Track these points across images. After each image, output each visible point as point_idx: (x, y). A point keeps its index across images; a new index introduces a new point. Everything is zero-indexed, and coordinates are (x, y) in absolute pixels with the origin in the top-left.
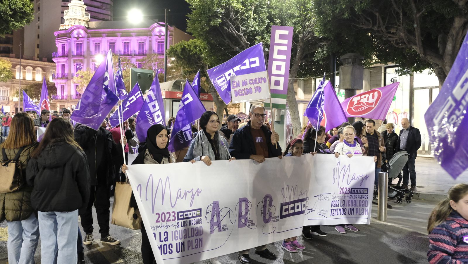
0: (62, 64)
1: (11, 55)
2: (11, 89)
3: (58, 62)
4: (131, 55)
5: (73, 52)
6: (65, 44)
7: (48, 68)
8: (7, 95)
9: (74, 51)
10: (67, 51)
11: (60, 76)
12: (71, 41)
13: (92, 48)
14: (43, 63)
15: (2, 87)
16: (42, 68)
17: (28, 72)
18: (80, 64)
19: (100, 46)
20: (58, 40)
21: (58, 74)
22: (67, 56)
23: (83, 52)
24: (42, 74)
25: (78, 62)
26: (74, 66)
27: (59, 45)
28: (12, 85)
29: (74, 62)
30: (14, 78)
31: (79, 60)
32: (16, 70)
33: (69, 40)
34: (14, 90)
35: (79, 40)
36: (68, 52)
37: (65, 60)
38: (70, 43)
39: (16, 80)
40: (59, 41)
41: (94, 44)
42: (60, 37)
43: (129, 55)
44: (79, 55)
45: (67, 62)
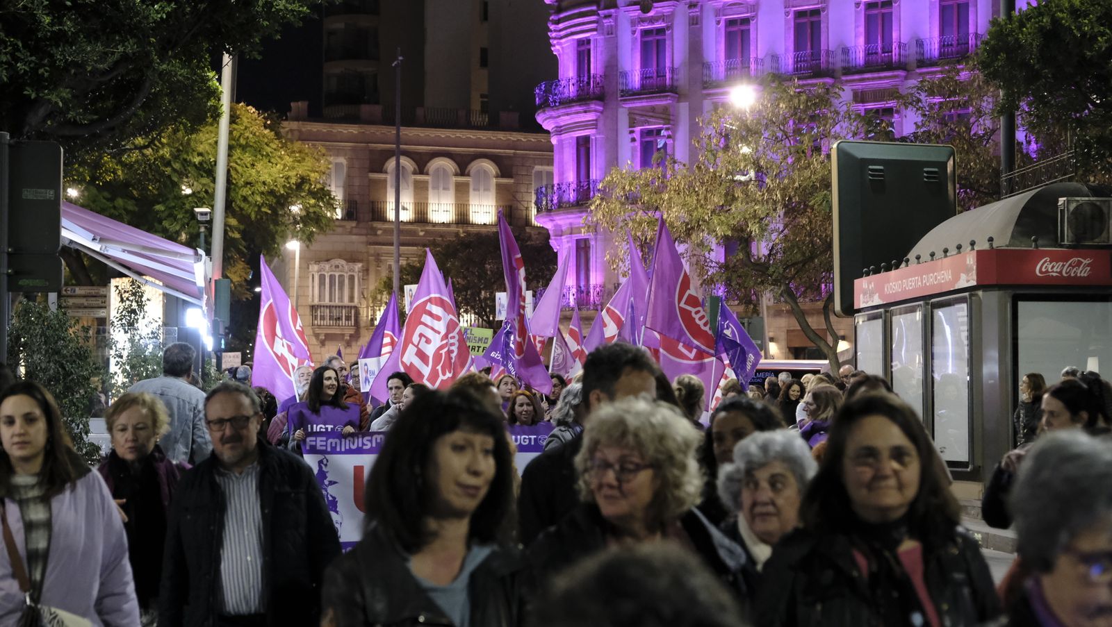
0: (578, 138)
1: (365, 109)
2: (366, 271)
3: (560, 131)
4: (902, 66)
5: (625, 75)
6: (588, 41)
7: (524, 157)
8: (351, 299)
9: (633, 68)
10: (600, 72)
11: (572, 196)
12: (616, 20)
13: (715, 49)
14: (501, 136)
15: (328, 260)
16: (495, 159)
17: (436, 187)
18: (659, 131)
19: (752, 36)
20: (558, 22)
21: (559, 189)
22: (601, 98)
23: (673, 70)
24: (500, 188)
25: (649, 123)
26: (633, 140)
27: (563, 48)
28: (372, 249)
29: (632, 124)
30: (379, 216)
31: (653, 109)
32: (385, 181)
33: (606, 17)
34: (378, 272)
35: (651, 14)
36: (605, 76)
37: (590, 117)
38: (611, 33)
39: (386, 226)
40: (561, 26)
41: (722, 24)
42: (566, 9)
43: (889, 66)
44: (655, 86)
45: (600, 125)
